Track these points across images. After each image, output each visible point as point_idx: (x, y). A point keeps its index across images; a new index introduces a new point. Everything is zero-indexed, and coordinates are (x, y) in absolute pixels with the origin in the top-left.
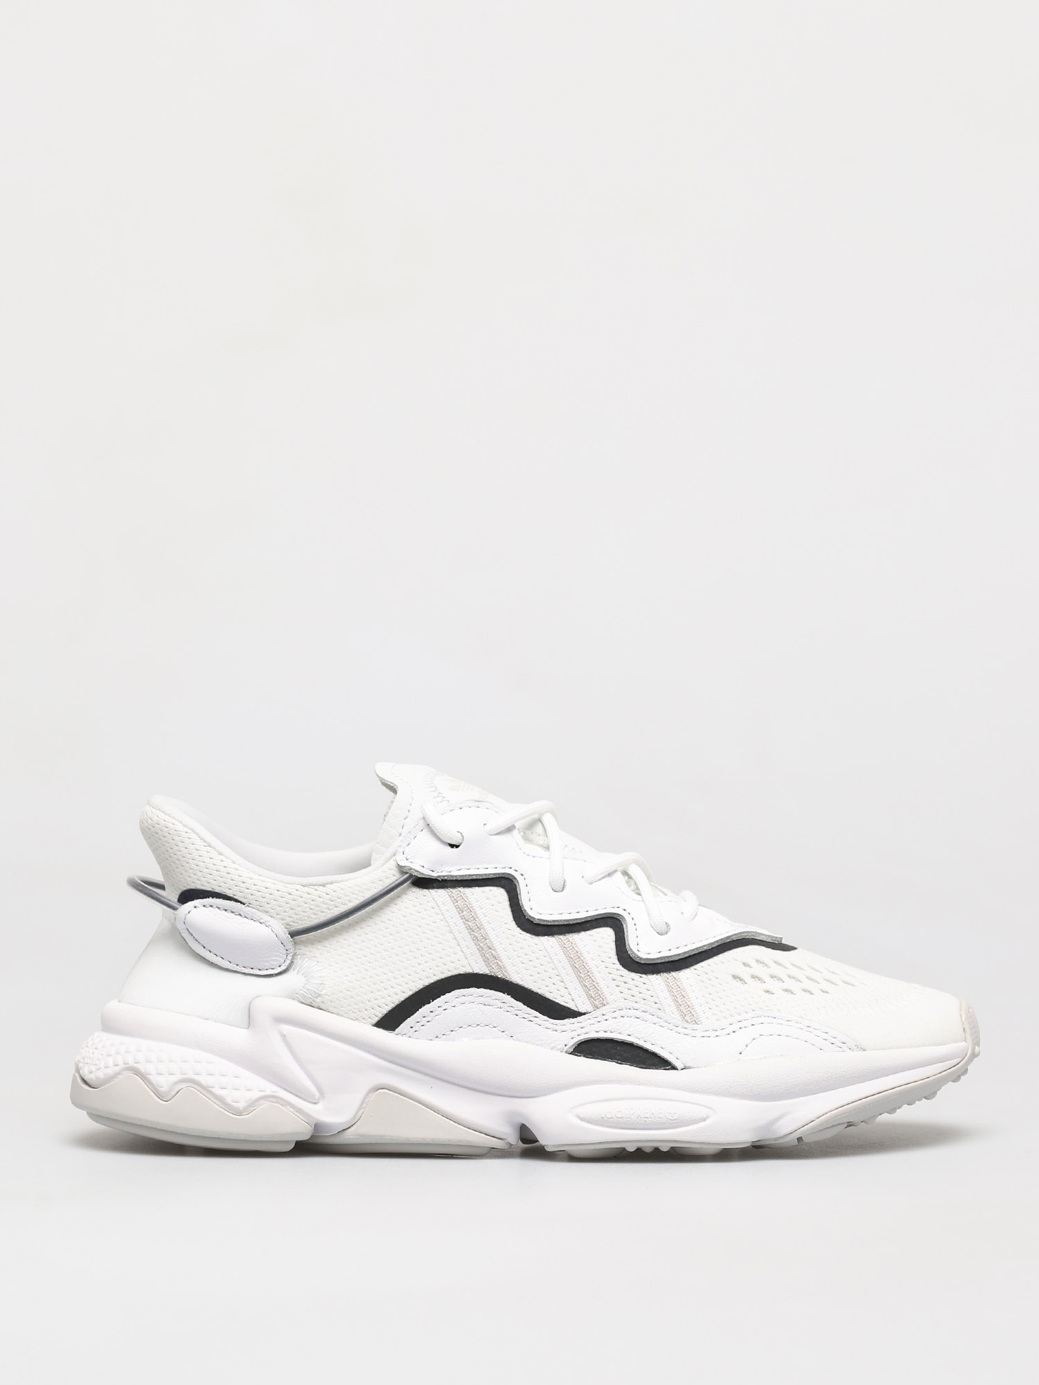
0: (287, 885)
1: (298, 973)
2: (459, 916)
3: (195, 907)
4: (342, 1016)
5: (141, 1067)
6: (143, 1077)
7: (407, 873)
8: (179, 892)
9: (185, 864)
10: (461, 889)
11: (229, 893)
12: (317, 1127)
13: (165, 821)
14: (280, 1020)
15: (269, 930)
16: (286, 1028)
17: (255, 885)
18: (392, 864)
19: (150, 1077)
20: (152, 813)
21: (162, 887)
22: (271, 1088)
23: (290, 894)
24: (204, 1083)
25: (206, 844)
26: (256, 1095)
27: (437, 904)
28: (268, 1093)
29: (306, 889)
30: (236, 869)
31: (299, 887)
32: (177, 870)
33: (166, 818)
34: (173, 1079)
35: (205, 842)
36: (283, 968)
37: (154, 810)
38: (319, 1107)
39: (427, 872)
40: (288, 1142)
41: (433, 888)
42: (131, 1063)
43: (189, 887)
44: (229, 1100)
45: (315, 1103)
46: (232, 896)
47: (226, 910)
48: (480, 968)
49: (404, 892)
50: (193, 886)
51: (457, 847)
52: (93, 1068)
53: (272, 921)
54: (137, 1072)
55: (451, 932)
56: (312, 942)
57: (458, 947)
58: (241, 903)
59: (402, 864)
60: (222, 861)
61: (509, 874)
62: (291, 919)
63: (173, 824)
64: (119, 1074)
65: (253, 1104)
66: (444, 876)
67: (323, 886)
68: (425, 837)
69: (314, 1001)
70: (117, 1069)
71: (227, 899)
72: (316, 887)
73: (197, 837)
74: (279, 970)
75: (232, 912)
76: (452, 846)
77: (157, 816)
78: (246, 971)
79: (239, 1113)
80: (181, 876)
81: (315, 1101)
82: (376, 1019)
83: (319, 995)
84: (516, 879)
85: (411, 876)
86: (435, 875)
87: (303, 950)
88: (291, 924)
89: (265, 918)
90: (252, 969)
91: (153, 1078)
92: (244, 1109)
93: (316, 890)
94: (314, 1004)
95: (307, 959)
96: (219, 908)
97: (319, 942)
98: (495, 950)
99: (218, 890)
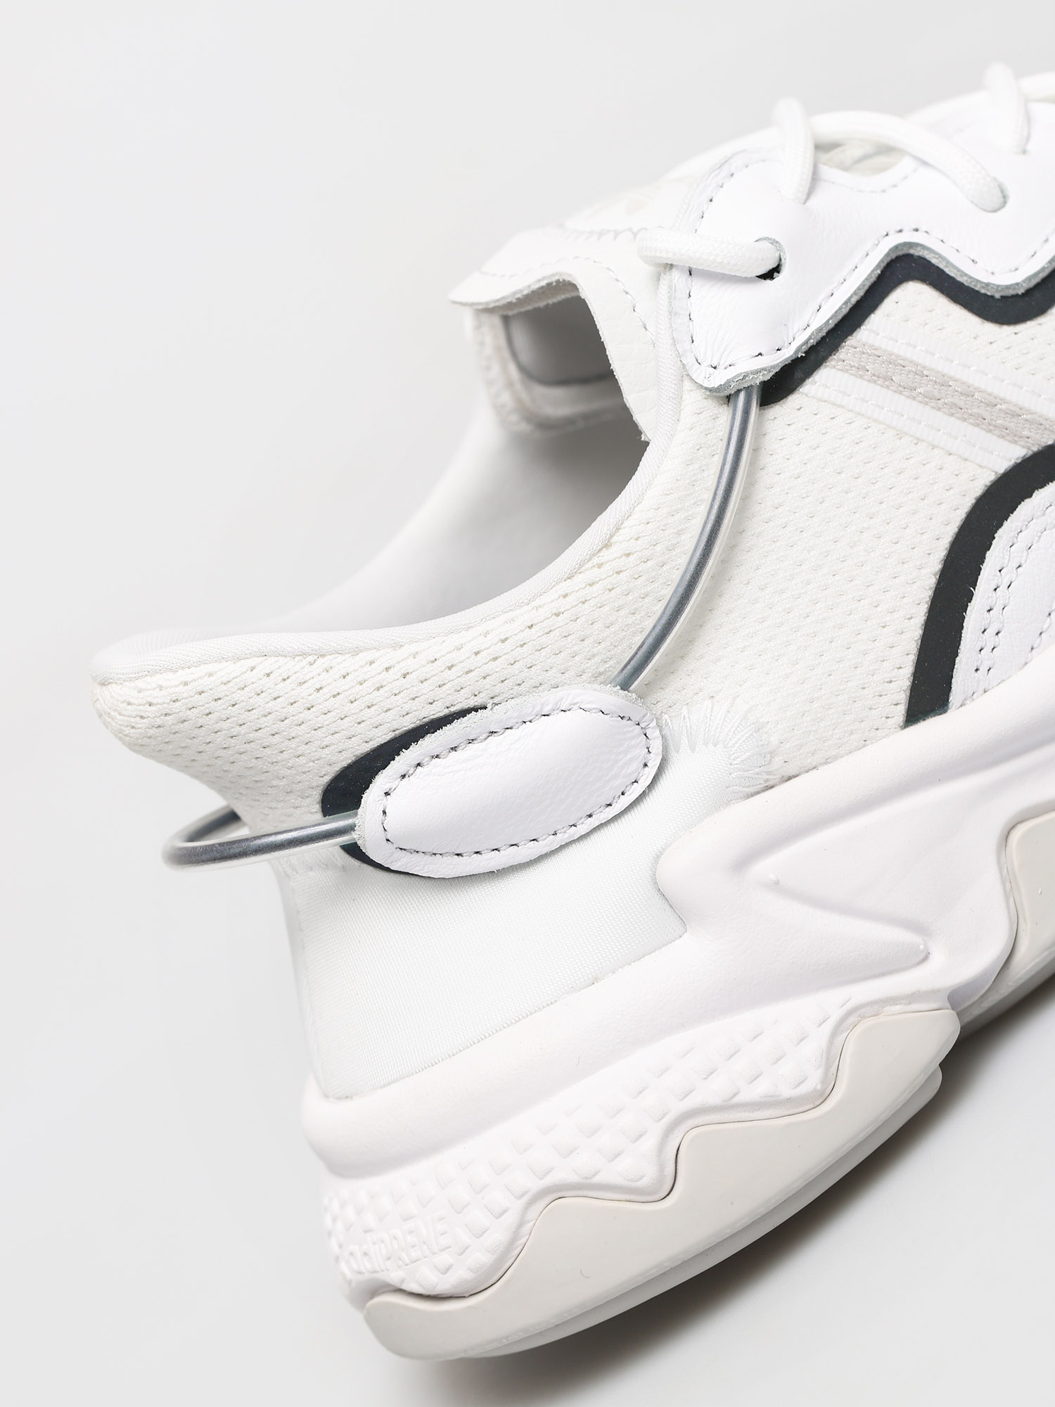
0: (538, 602)
1: (693, 750)
2: (890, 392)
3: (387, 794)
4: (836, 758)
5: (564, 1174)
6: (583, 1188)
7: (739, 391)
8: (317, 795)
9: (295, 731)
10: (851, 341)
11: (438, 711)
12: (955, 999)
13: (186, 684)
14: (742, 863)
15: (576, 714)
16: (766, 868)
17: (477, 654)
18: (693, 400)
19: (598, 1179)
20: (140, 691)
21: (231, 818)
22: (835, 1001)
23: (557, 615)
24: (715, 1100)
25: (311, 659)
26: (818, 1040)
27: (834, 404)
28: (836, 1015)
29: (579, 579)
30: (415, 655)
31: (565, 587)
32: (285, 755)
33: (183, 675)
34: (650, 1142)
35: (304, 655)
36: (654, 764)
37: (140, 684)
38: (939, 957)
39: (775, 360)
40: (933, 1074)
41: (802, 381)
42: (535, 1185)
43: (337, 768)
44: (787, 1092)
45: (926, 958)
46: (446, 712)
47: (454, 749)
48: (1005, 456)
49: (760, 435)
50: (346, 759)
51: (777, 269)
52: (445, 1259)
53: (567, 695)
54: (558, 1192)
55: (900, 434)
56: (669, 669)
57: (936, 451)
58: (476, 709)
59: (718, 379)
60: (371, 663)
61: (896, 247)
62: (596, 659)
63: (211, 675)
64: (521, 1224)
65: (832, 1061)
66: (806, 342)
67: (607, 545)
68: (706, 297)
69: (769, 773)
70: (510, 1219)
71: (440, 727)
72: (596, 560)
73: (282, 660)
74: (647, 777)
75: (471, 741)
76: (769, 275)
77: (161, 688)
78: (582, 829)
79: (823, 1096)
80: (302, 760)
81: (922, 956)
82: (901, 710)
83: (772, 753)
84: (911, 245)
85: (748, 389)
86: (788, 354)
87: (665, 696)
88: (602, 670)
89: (549, 699)
90: (590, 816)
91: (613, 1173)
92: (823, 1082)
93: (600, 566)
94: (774, 779)
95: (685, 708)
96: (437, 756)
97: (682, 657)
98: (1004, 401)
99: (408, 724)
